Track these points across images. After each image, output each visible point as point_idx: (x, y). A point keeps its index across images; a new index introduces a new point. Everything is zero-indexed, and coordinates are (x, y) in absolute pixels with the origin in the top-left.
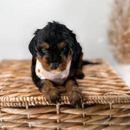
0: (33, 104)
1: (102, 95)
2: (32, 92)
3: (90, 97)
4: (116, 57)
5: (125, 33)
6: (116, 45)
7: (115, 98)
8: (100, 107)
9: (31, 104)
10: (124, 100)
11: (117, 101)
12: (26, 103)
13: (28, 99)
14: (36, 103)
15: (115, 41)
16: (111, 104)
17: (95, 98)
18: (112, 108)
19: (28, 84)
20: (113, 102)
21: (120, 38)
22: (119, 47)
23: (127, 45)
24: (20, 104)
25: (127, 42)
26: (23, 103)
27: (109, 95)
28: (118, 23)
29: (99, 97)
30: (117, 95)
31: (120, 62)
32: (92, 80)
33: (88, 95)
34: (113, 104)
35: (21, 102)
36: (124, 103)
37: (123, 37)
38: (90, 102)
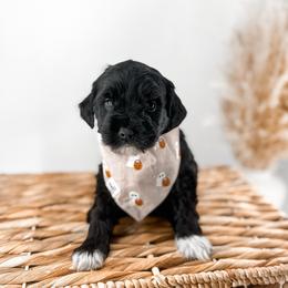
4: (238, 155)
6: (241, 131)
23: (263, 133)
25: (263, 125)
27: (278, 263)
28: (246, 86)
29: (259, 270)
33: (236, 268)
38: (240, 283)
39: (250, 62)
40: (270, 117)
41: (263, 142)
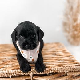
0: (15, 75)
1: (60, 67)
2: (14, 67)
3: (53, 68)
4: (69, 40)
5: (75, 24)
6: (69, 32)
7: (68, 68)
8: (59, 75)
9: (13, 74)
10: (74, 70)
11: (70, 70)
12: (10, 74)
13: (12, 71)
14: (17, 74)
15: (68, 29)
16: (66, 72)
17: (56, 69)
18: (67, 75)
19: (10, 62)
20: (67, 71)
21: (71, 28)
22: (71, 34)
23: (76, 33)
24: (6, 75)
25: (76, 30)
26: (8, 74)
27: (65, 66)
29: (58, 68)
30: (70, 66)
31: (72, 44)
32: (53, 57)
34: (67, 72)
35: (7, 74)
36: (75, 71)
37: (74, 27)
38: (53, 72)
39: (72, 8)
40: (78, 27)
41: (77, 36)
